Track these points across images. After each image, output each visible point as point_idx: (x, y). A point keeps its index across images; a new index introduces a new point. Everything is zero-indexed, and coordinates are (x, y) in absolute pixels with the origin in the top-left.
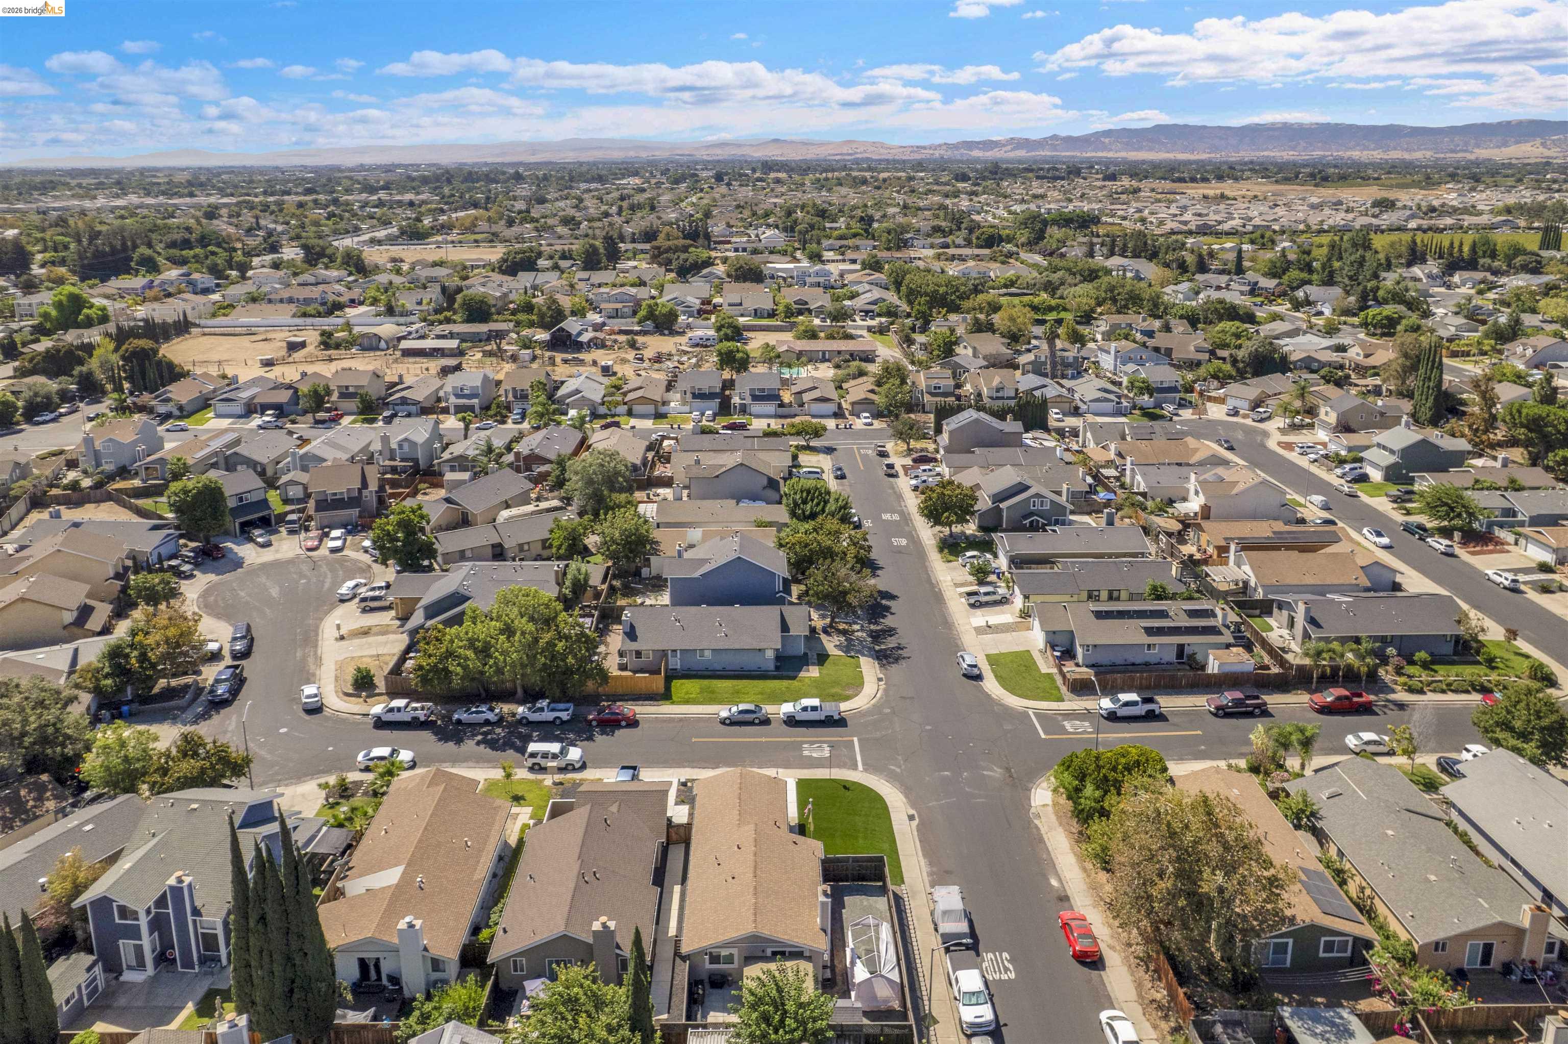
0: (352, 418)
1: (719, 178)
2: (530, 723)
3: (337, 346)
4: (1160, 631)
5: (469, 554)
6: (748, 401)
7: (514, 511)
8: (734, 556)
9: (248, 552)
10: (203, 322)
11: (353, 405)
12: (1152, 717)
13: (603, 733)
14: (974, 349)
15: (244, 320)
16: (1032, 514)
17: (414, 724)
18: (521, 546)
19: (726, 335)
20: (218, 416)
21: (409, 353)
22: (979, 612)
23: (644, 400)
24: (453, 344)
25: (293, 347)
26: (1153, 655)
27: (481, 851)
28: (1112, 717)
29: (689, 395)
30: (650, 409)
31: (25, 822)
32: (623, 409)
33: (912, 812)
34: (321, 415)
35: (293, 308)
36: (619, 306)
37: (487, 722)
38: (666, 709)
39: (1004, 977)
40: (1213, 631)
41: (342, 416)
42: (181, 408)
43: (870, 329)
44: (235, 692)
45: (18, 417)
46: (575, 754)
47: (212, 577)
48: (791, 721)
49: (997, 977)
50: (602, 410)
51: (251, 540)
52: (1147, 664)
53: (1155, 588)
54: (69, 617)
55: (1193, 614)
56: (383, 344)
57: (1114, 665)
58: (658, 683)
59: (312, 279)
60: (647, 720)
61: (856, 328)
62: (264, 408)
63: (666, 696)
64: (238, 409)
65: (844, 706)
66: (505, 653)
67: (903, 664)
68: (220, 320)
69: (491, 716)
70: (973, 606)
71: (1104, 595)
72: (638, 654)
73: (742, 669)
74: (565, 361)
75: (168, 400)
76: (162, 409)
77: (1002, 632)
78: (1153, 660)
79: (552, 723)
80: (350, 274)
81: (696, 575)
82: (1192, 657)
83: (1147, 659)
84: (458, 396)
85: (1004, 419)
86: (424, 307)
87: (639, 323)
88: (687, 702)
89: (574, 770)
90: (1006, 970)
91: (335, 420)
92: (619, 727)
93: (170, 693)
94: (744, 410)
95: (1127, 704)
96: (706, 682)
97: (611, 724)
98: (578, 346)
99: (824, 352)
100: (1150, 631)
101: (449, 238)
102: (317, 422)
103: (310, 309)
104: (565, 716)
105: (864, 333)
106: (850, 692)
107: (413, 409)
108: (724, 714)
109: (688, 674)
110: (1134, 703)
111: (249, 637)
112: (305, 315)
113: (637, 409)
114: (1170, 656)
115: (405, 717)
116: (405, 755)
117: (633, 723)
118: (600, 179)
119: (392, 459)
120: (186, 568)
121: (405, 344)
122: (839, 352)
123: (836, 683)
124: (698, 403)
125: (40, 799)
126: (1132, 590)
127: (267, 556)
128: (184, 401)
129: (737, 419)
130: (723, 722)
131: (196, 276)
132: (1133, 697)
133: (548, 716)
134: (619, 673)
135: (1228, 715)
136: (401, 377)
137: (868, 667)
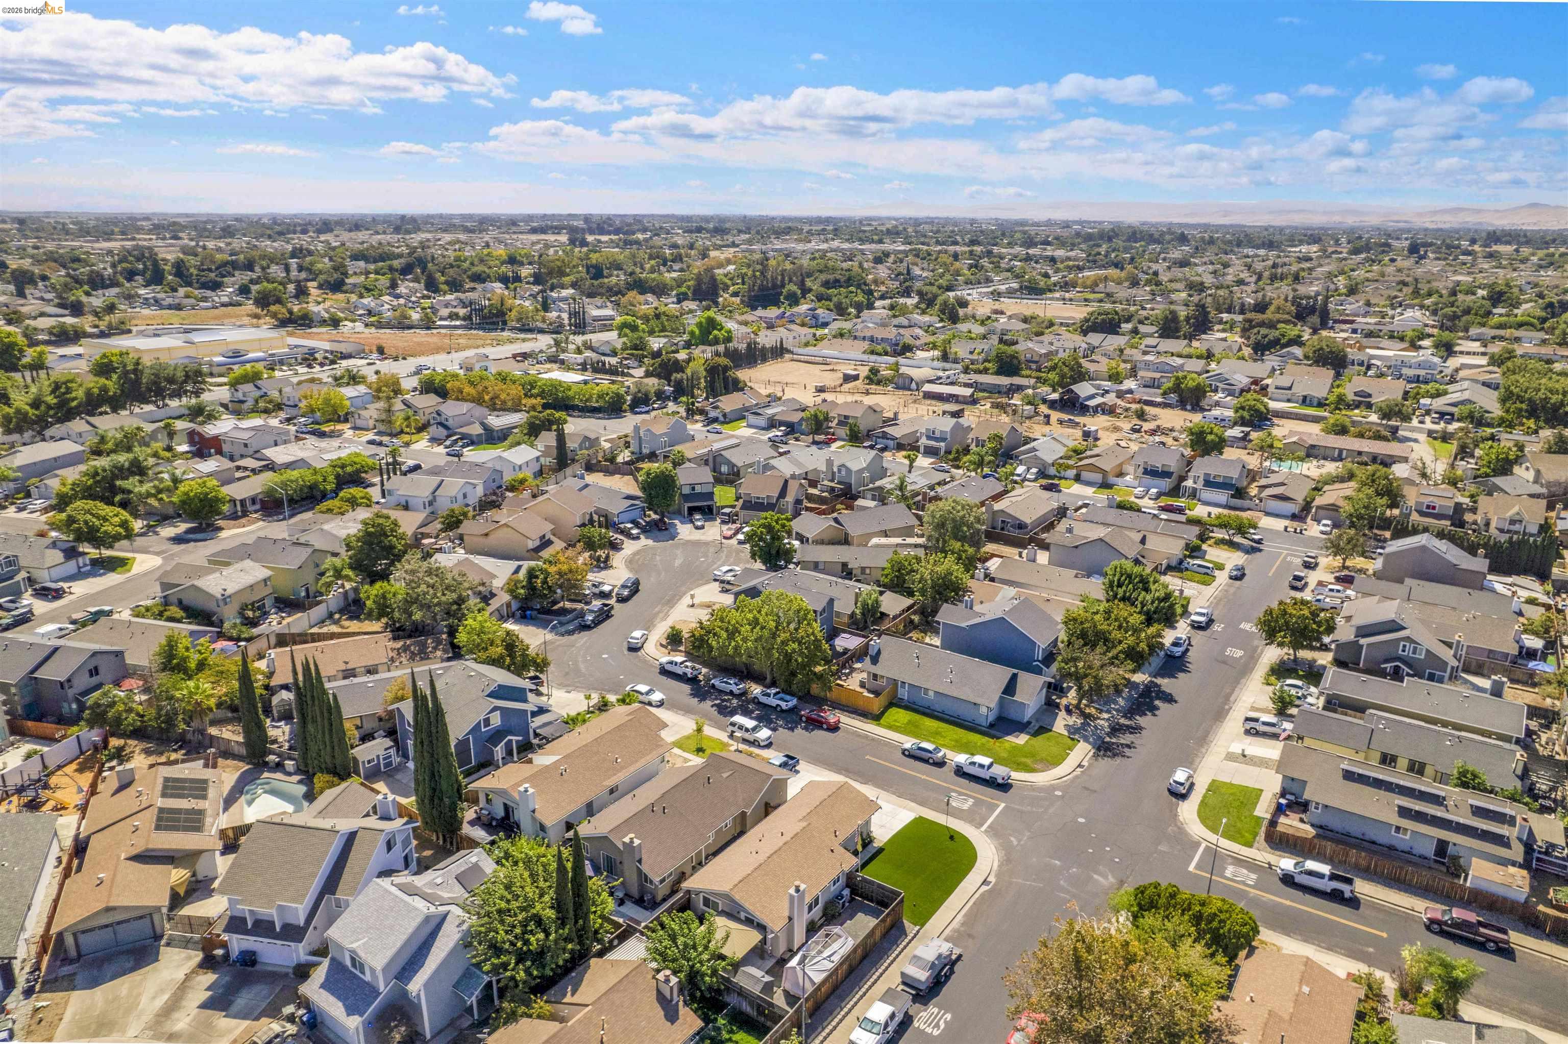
0: (842, 443)
1: (1413, 249)
2: (759, 703)
3: (879, 383)
4: (1420, 817)
5: (821, 567)
6: (1200, 485)
7: (884, 541)
8: (999, 615)
9: (685, 531)
10: (795, 350)
11: (843, 432)
12: (1336, 896)
13: (806, 729)
14: (1538, 472)
15: (826, 352)
16: (1399, 659)
17: (681, 678)
18: (863, 569)
19: (1242, 418)
20: (749, 426)
21: (929, 396)
22: (1249, 739)
23: (1094, 468)
24: (968, 392)
25: (848, 378)
26: (1403, 840)
27: (622, 768)
28: (1288, 880)
29: (1141, 470)
30: (1098, 477)
31: (422, 659)
32: (1072, 473)
33: (992, 879)
34: (819, 438)
35: (866, 345)
36: (1158, 375)
37: (731, 693)
38: (870, 727)
39: (929, 1030)
40: (1501, 841)
41: (835, 440)
42: (725, 415)
43: (1430, 433)
44: (597, 623)
45: (625, 407)
46: (764, 734)
47: (650, 542)
48: (960, 772)
49: (922, 1027)
50: (1052, 471)
51: (692, 522)
52: (1391, 848)
53: (1463, 774)
54: (531, 545)
55: (1478, 812)
56: (914, 386)
57: (1348, 835)
58: (876, 705)
59: (906, 323)
60: (847, 731)
61: (1413, 430)
62: (782, 423)
63: (876, 718)
64: (762, 422)
65: (1017, 776)
66: (745, 640)
67: (1118, 760)
68: (810, 350)
69: (734, 689)
70: (1248, 732)
71: (1403, 763)
72: (875, 676)
73: (958, 717)
74: (1061, 422)
75: (716, 407)
76: (713, 414)
77: (1255, 764)
78: (1401, 846)
79: (775, 708)
80: (942, 320)
81: (964, 625)
82: (1455, 859)
83: (1394, 842)
84: (929, 438)
85: (1474, 554)
86: (975, 357)
87: (1164, 394)
88: (890, 727)
89: (759, 746)
90: (937, 1026)
91: (828, 443)
92: (821, 728)
93: (564, 612)
94: (1193, 494)
95: (1311, 873)
96: (917, 717)
97: (815, 724)
98: (1084, 410)
99: (1341, 451)
100: (1404, 812)
101: (1067, 295)
102: (815, 443)
103: (879, 348)
104: (783, 705)
105: (1422, 437)
106: (1039, 767)
107: (891, 443)
108: (907, 746)
109: (910, 707)
110: (1321, 876)
111: (635, 588)
112: (872, 352)
113: (1085, 475)
114: (1429, 850)
115: (679, 671)
116: (657, 696)
117: (834, 728)
118: (1270, 245)
119: (832, 481)
120: (635, 531)
121: (927, 387)
122: (1360, 453)
123: (1032, 755)
124: (1148, 479)
125: (435, 648)
126: (1439, 768)
127: (697, 535)
128: (727, 410)
129: (1181, 502)
130: (904, 752)
131: (819, 311)
132: (1325, 869)
133: (773, 702)
134: (859, 689)
135: (1443, 933)
136: (896, 414)
137: (1082, 751)
